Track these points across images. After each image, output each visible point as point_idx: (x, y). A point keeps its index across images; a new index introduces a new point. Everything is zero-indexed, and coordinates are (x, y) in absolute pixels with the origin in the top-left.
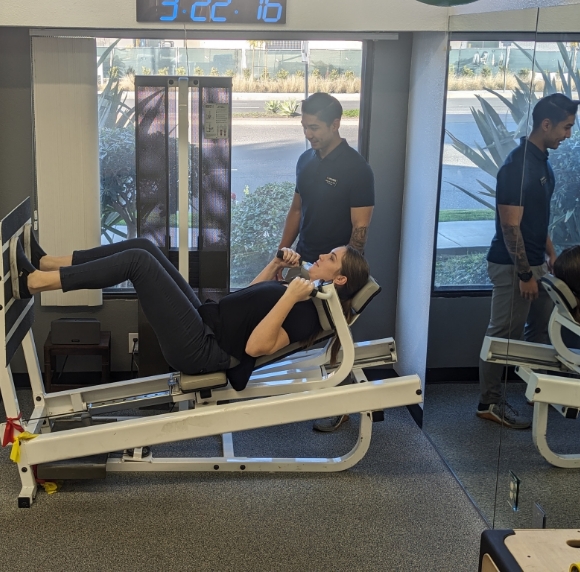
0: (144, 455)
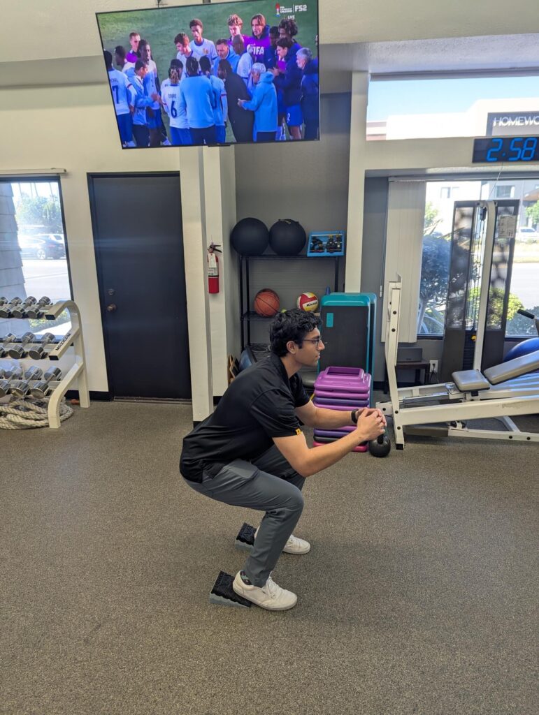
0: (463, 427)
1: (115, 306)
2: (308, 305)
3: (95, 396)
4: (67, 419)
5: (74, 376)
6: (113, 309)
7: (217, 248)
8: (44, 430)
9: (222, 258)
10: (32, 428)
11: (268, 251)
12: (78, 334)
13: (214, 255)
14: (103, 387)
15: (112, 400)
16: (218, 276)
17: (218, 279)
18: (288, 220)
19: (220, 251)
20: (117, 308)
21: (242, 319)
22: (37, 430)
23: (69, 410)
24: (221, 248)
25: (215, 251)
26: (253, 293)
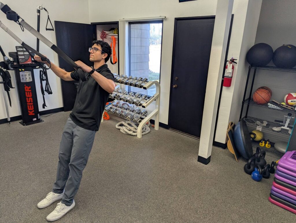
1: (176, 86)
2: (292, 101)
3: (161, 125)
4: (146, 134)
5: (154, 115)
6: (176, 87)
7: (235, 61)
8: (135, 137)
9: (236, 67)
10: (130, 135)
11: (271, 64)
12: (158, 96)
13: (231, 65)
14: (166, 122)
15: (169, 129)
16: (232, 77)
17: (231, 79)
18: (290, 45)
19: (236, 63)
20: (178, 87)
21: (243, 103)
22: (132, 136)
23: (148, 129)
24: (237, 61)
25: (233, 63)
26: (255, 87)
